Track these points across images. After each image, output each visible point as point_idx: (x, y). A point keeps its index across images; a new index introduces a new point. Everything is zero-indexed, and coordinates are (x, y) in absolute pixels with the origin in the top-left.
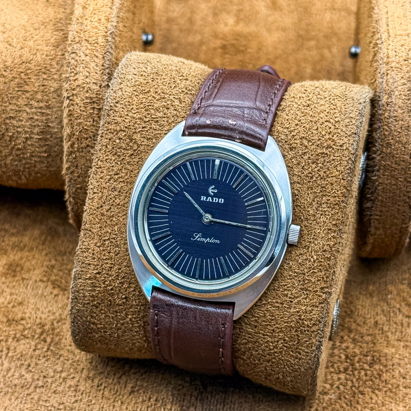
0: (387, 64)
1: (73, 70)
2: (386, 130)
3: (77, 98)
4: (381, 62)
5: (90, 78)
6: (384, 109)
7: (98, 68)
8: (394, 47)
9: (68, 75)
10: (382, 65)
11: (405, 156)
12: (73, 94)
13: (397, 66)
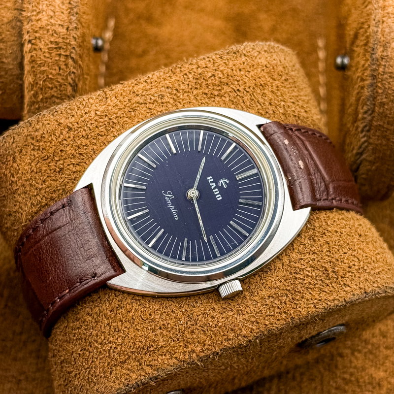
3: (40, 42)
4: (376, 6)
5: (55, 19)
6: (378, 63)
9: (29, 14)
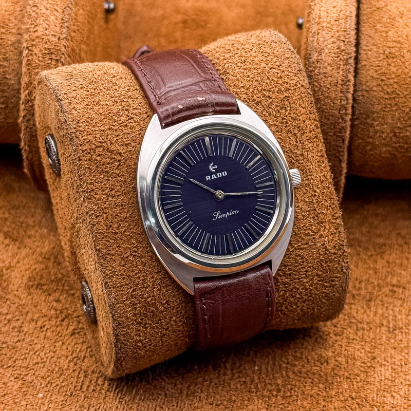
0: (319, 24)
1: (33, 22)
2: (316, 86)
3: (36, 49)
5: (49, 30)
7: (57, 22)
8: (326, 9)
9: (28, 27)
10: (313, 25)
11: (334, 111)
12: (32, 45)
13: (328, 25)
